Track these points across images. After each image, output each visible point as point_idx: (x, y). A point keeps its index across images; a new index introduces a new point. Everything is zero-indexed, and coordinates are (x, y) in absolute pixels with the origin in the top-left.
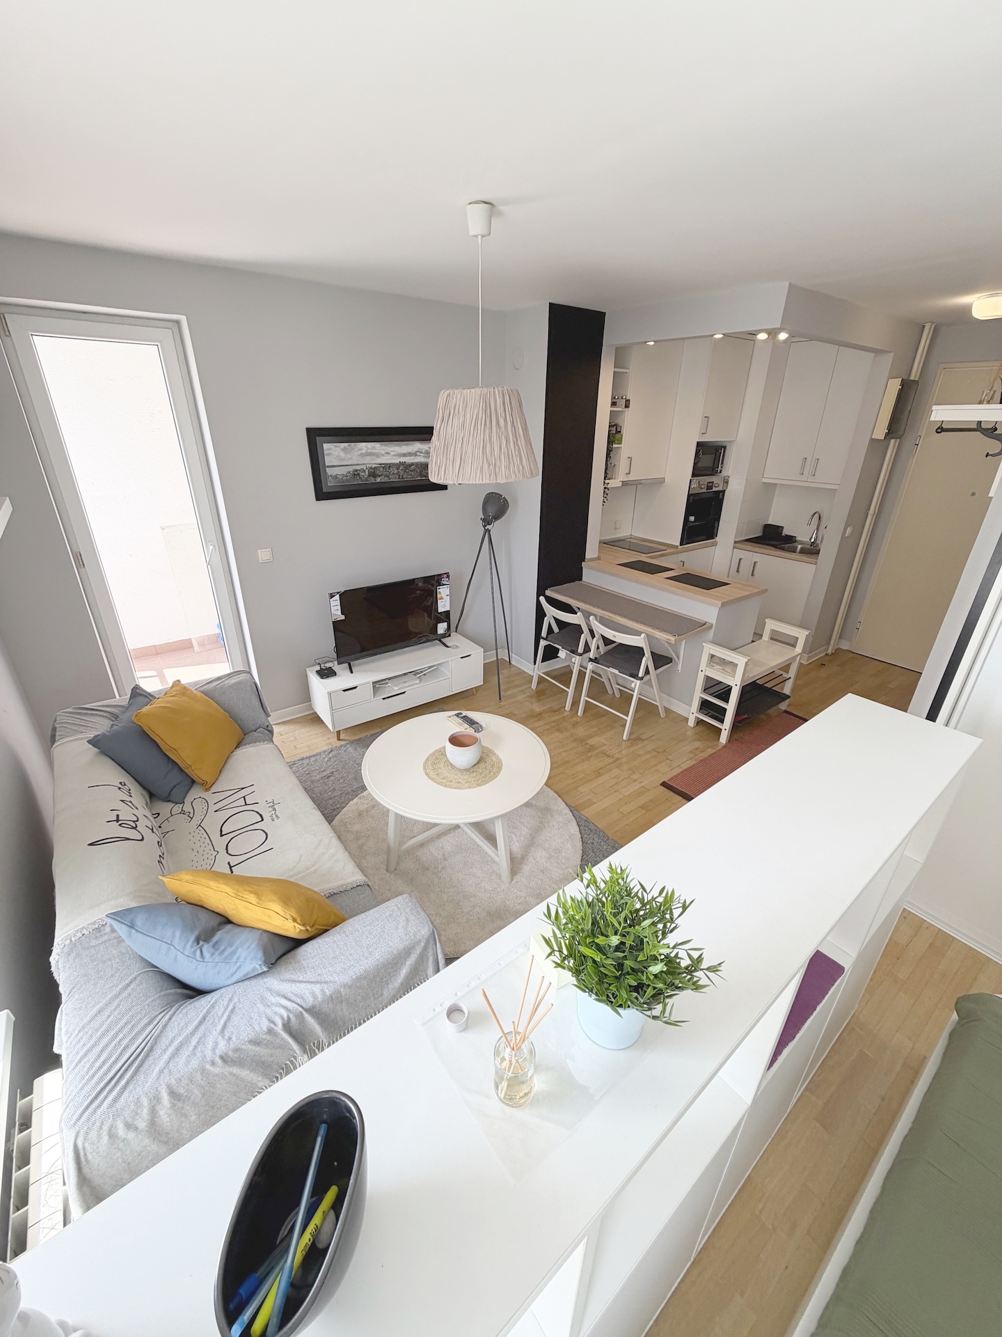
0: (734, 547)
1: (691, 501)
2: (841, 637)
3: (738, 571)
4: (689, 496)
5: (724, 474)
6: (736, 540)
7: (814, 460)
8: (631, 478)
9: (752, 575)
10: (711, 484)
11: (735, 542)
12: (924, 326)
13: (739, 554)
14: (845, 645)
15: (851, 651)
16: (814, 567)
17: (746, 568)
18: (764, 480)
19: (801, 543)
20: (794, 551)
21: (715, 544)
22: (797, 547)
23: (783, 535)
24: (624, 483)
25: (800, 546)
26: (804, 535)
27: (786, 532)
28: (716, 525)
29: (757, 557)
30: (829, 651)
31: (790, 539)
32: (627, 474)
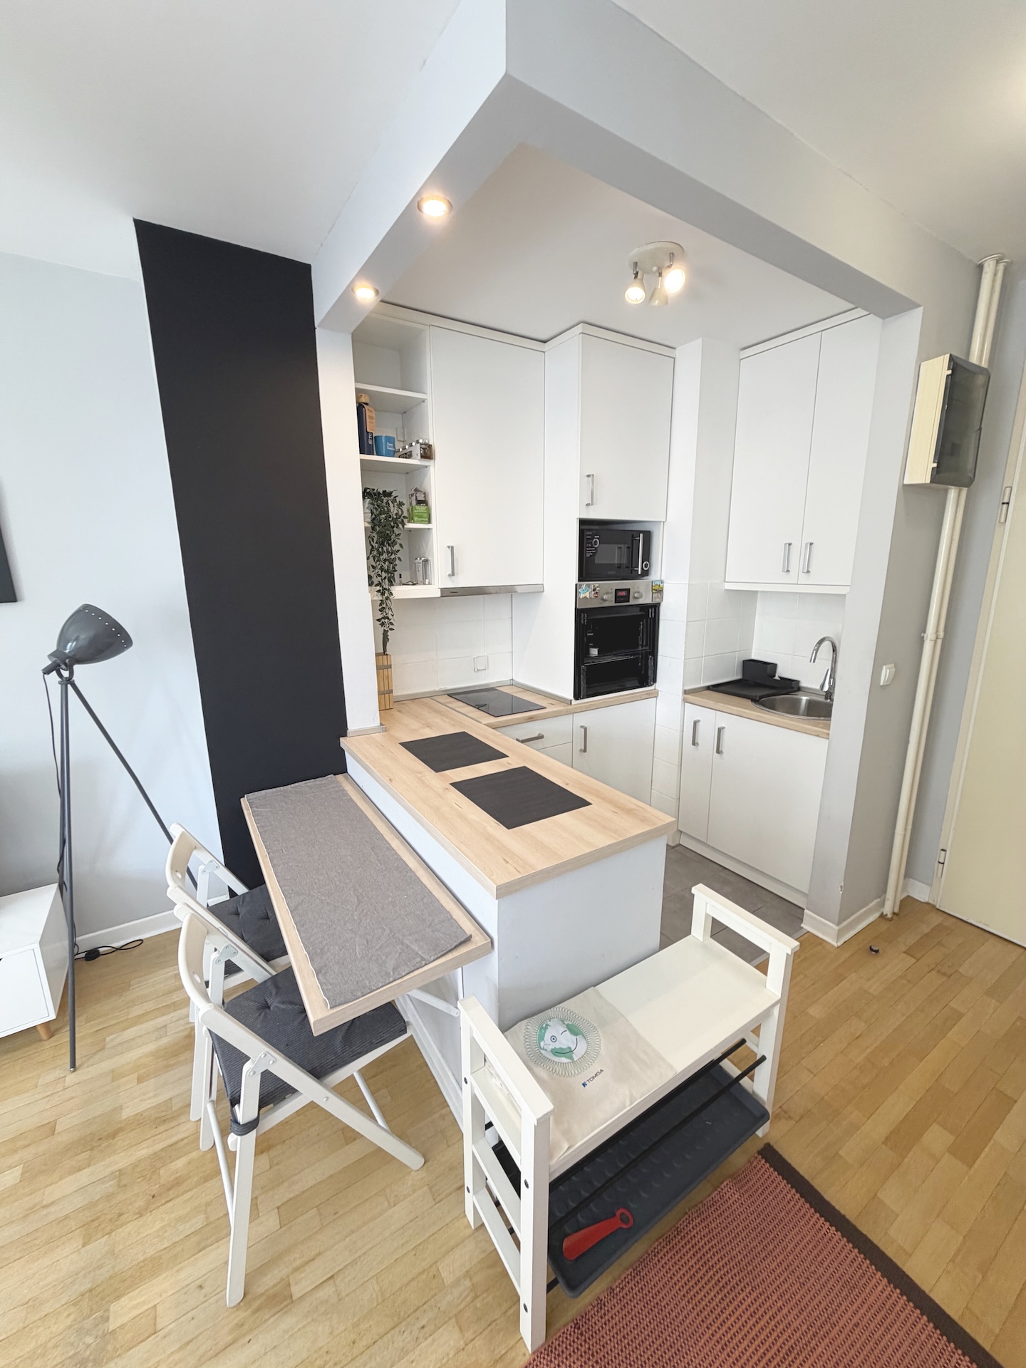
0: (685, 701)
1: (584, 621)
2: (909, 873)
3: (694, 743)
4: (579, 613)
5: (655, 576)
6: (687, 688)
7: (804, 545)
8: (462, 582)
9: (718, 751)
10: (624, 593)
11: (686, 692)
12: (981, 267)
13: (694, 712)
14: (921, 893)
15: (934, 907)
16: (823, 743)
17: (707, 737)
18: (728, 586)
19: (808, 691)
20: (793, 709)
21: (655, 695)
22: (799, 701)
23: (777, 678)
24: (448, 593)
25: (804, 699)
26: (811, 677)
27: (783, 672)
28: (651, 663)
29: (724, 720)
30: (888, 910)
31: (791, 686)
32: (449, 575)
